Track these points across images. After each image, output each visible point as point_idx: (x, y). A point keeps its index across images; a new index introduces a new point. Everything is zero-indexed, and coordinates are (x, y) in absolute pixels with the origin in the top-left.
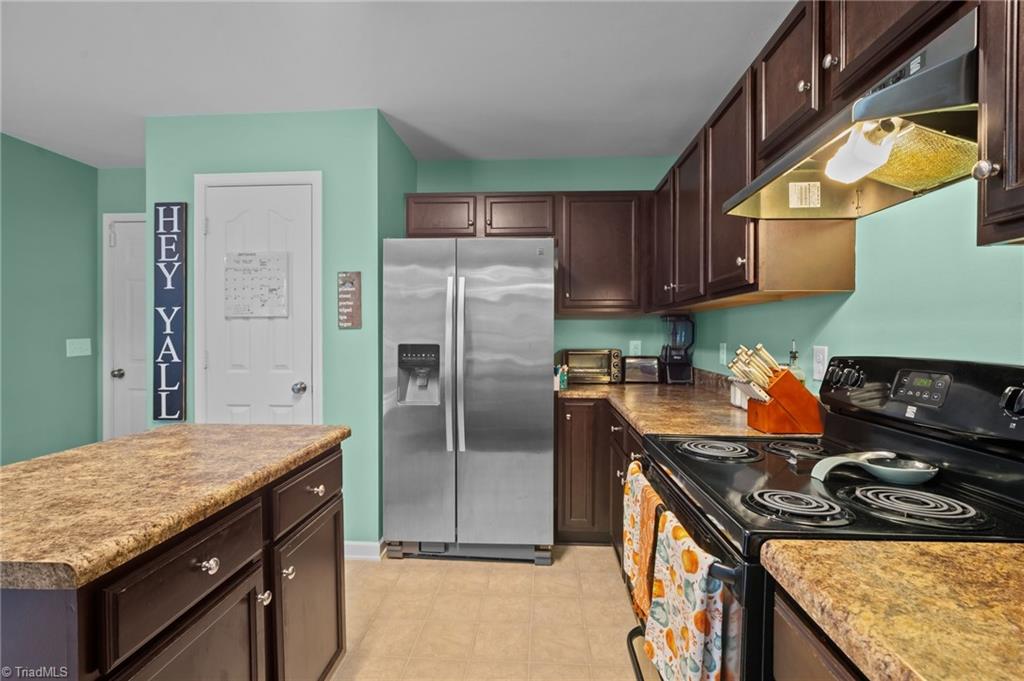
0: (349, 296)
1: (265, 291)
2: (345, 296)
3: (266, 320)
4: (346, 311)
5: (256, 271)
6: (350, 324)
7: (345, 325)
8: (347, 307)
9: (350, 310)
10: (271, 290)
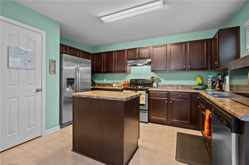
0: (53, 66)
1: (27, 61)
2: (52, 66)
3: (26, 70)
4: (52, 69)
5: (23, 54)
6: (53, 73)
7: (52, 73)
8: (53, 68)
9: (53, 69)
10: (29, 61)
